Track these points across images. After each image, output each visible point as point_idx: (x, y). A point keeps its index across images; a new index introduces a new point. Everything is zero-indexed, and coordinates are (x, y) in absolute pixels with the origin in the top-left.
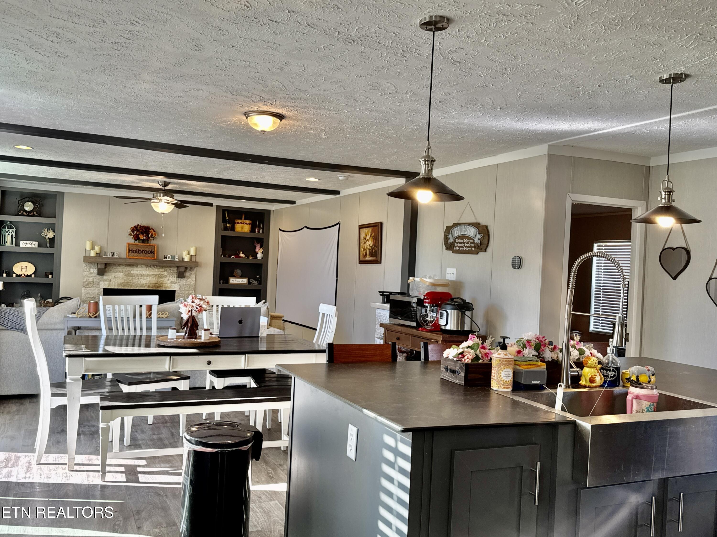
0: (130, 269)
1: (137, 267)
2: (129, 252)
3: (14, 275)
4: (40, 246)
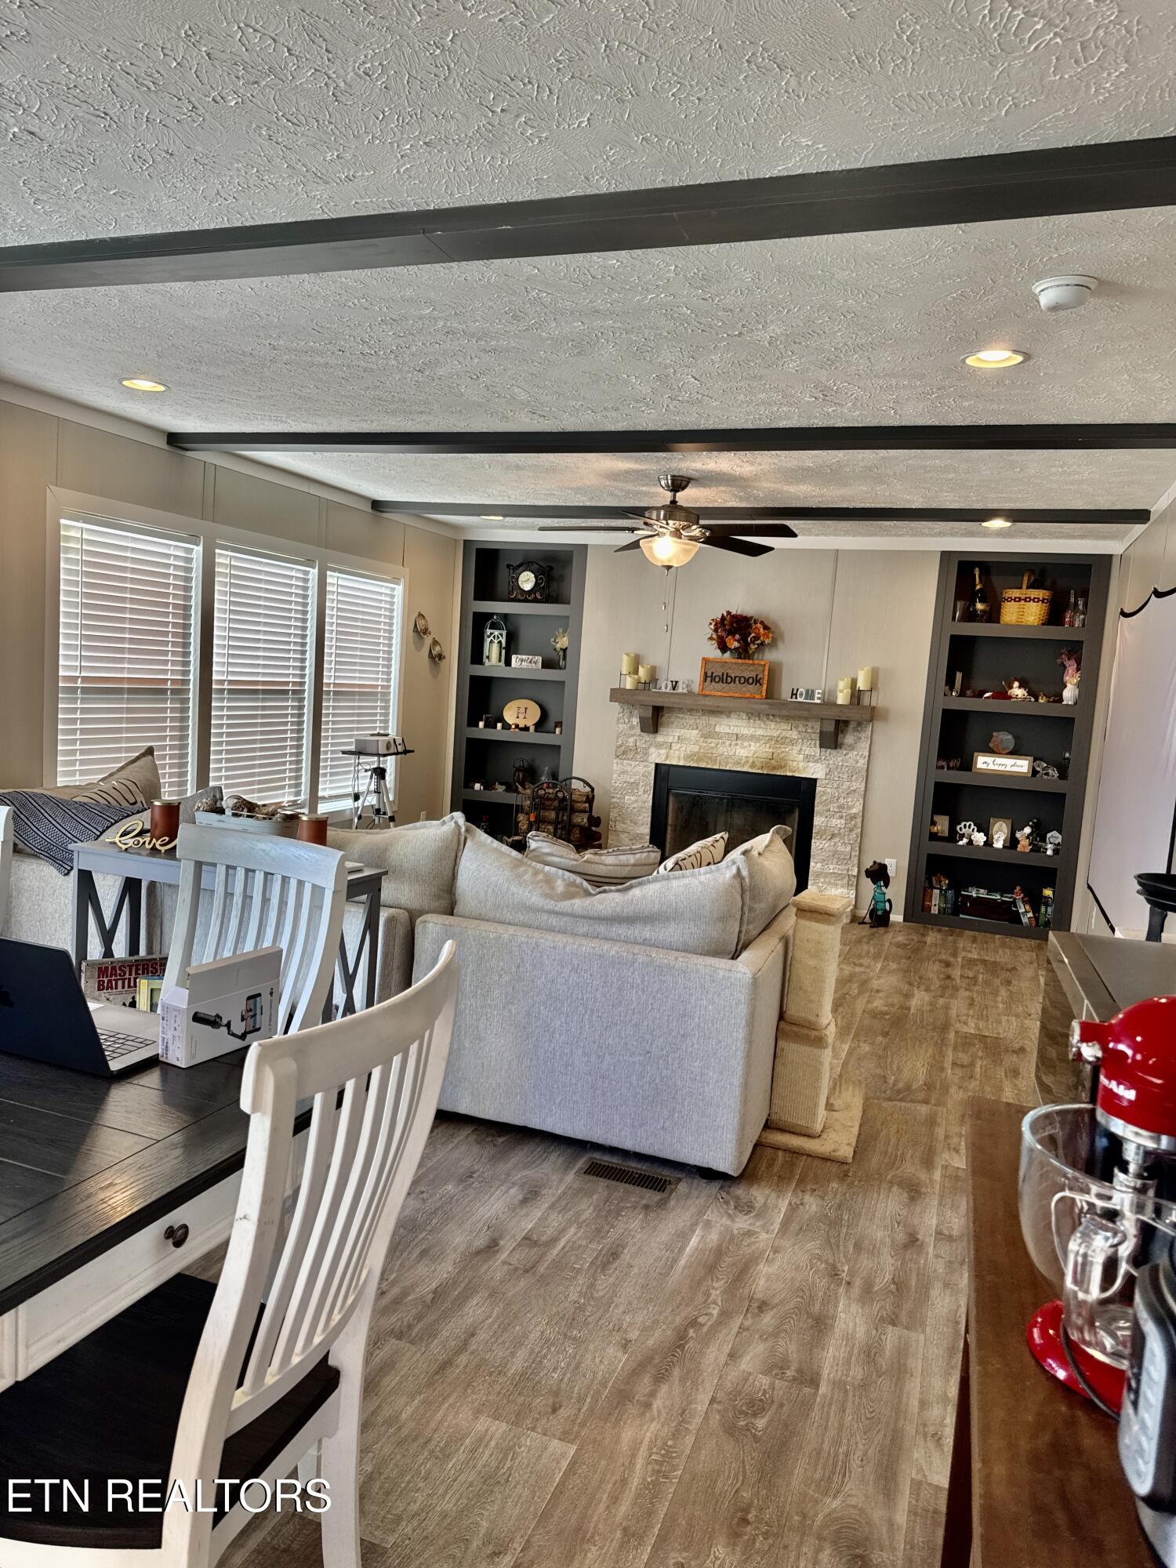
0: (713, 720)
1: (728, 716)
2: (705, 680)
3: (499, 725)
4: (547, 665)
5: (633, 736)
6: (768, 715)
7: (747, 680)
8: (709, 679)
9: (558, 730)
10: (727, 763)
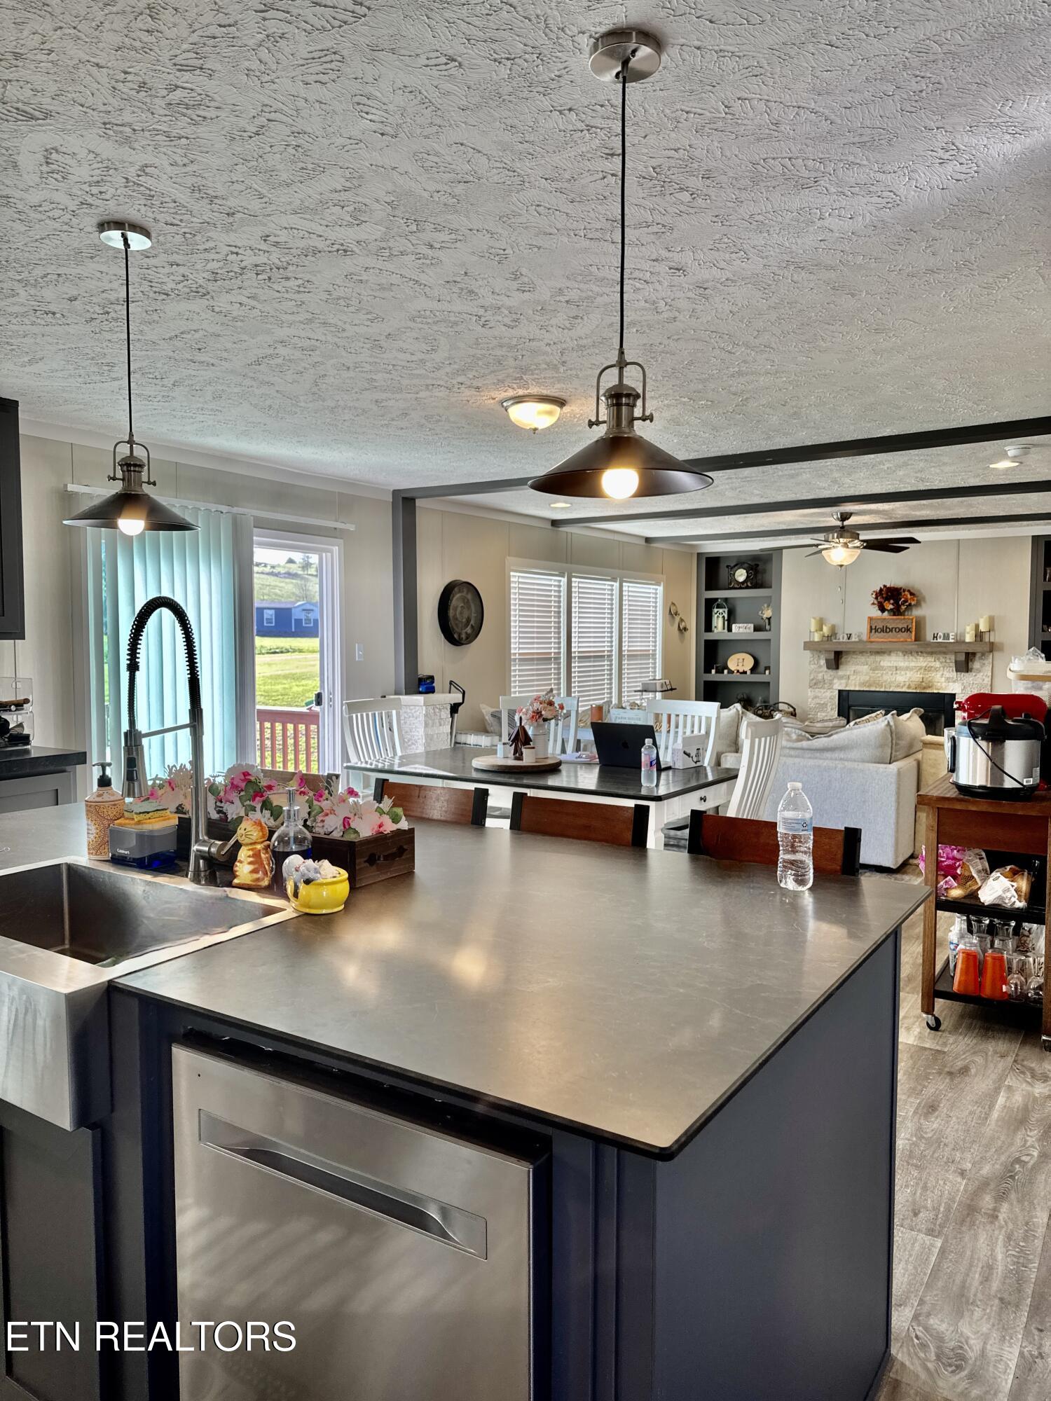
0: (878, 658)
1: (889, 655)
2: (871, 632)
3: (726, 671)
4: (757, 629)
5: (822, 672)
6: (917, 652)
7: (900, 630)
8: (873, 631)
9: (767, 672)
10: (890, 687)
